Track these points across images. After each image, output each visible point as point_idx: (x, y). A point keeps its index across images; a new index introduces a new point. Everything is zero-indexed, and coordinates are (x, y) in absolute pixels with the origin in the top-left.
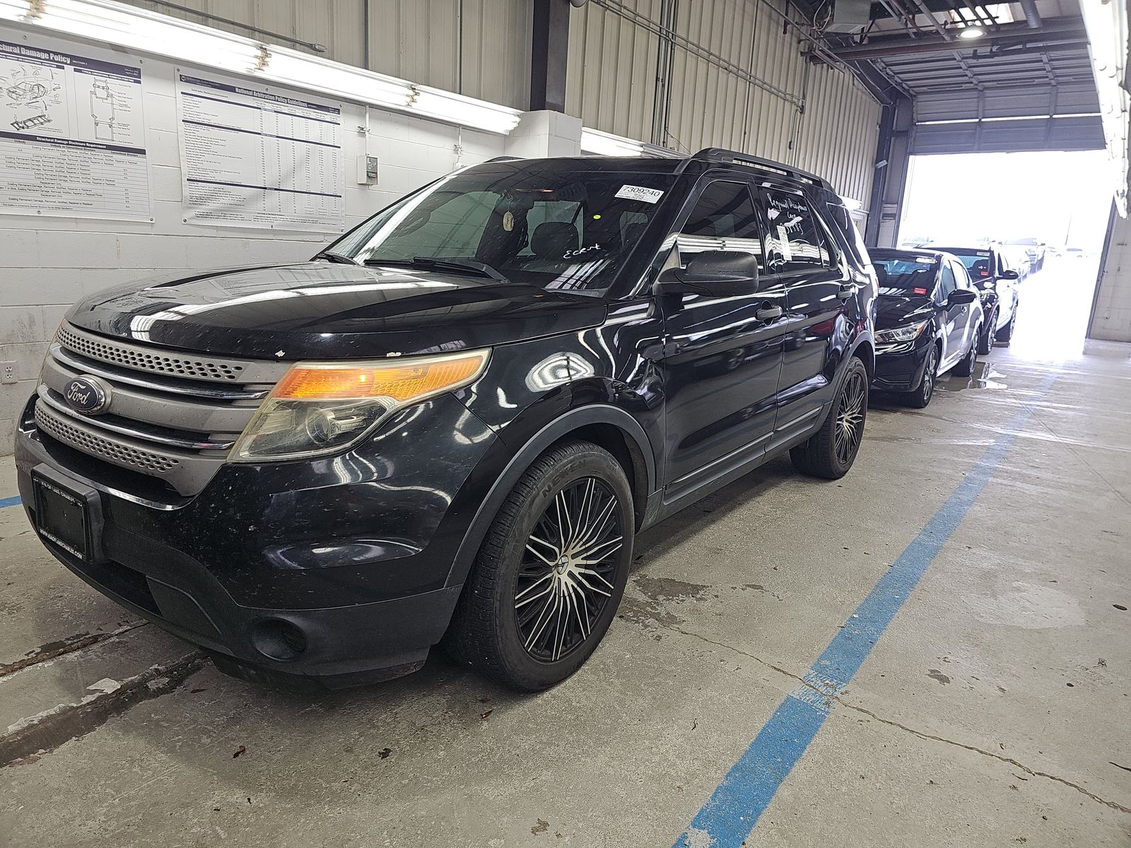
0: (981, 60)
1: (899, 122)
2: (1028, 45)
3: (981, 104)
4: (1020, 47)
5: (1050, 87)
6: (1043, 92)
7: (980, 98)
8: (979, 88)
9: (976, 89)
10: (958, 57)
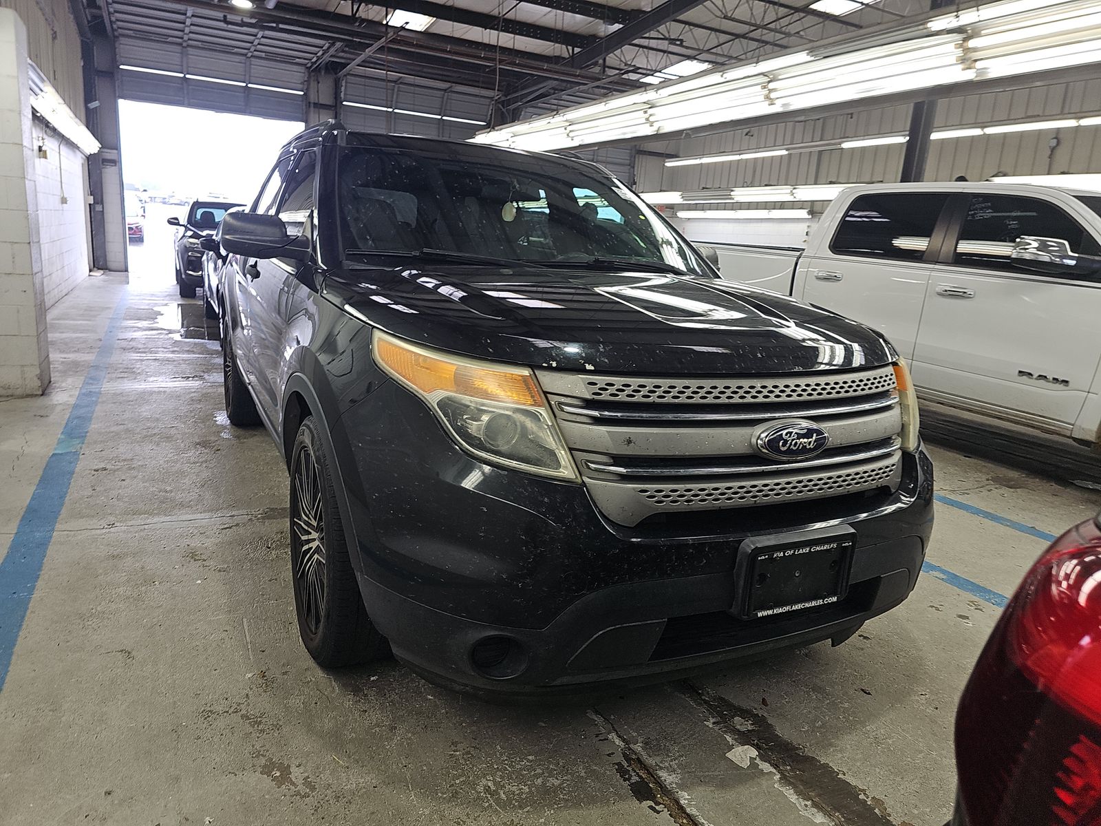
0: (230, 26)
1: (100, 61)
2: (281, 26)
3: (185, 59)
4: (274, 25)
5: (245, 58)
6: (238, 60)
7: (183, 54)
8: (185, 44)
9: (180, 44)
10: (189, 14)
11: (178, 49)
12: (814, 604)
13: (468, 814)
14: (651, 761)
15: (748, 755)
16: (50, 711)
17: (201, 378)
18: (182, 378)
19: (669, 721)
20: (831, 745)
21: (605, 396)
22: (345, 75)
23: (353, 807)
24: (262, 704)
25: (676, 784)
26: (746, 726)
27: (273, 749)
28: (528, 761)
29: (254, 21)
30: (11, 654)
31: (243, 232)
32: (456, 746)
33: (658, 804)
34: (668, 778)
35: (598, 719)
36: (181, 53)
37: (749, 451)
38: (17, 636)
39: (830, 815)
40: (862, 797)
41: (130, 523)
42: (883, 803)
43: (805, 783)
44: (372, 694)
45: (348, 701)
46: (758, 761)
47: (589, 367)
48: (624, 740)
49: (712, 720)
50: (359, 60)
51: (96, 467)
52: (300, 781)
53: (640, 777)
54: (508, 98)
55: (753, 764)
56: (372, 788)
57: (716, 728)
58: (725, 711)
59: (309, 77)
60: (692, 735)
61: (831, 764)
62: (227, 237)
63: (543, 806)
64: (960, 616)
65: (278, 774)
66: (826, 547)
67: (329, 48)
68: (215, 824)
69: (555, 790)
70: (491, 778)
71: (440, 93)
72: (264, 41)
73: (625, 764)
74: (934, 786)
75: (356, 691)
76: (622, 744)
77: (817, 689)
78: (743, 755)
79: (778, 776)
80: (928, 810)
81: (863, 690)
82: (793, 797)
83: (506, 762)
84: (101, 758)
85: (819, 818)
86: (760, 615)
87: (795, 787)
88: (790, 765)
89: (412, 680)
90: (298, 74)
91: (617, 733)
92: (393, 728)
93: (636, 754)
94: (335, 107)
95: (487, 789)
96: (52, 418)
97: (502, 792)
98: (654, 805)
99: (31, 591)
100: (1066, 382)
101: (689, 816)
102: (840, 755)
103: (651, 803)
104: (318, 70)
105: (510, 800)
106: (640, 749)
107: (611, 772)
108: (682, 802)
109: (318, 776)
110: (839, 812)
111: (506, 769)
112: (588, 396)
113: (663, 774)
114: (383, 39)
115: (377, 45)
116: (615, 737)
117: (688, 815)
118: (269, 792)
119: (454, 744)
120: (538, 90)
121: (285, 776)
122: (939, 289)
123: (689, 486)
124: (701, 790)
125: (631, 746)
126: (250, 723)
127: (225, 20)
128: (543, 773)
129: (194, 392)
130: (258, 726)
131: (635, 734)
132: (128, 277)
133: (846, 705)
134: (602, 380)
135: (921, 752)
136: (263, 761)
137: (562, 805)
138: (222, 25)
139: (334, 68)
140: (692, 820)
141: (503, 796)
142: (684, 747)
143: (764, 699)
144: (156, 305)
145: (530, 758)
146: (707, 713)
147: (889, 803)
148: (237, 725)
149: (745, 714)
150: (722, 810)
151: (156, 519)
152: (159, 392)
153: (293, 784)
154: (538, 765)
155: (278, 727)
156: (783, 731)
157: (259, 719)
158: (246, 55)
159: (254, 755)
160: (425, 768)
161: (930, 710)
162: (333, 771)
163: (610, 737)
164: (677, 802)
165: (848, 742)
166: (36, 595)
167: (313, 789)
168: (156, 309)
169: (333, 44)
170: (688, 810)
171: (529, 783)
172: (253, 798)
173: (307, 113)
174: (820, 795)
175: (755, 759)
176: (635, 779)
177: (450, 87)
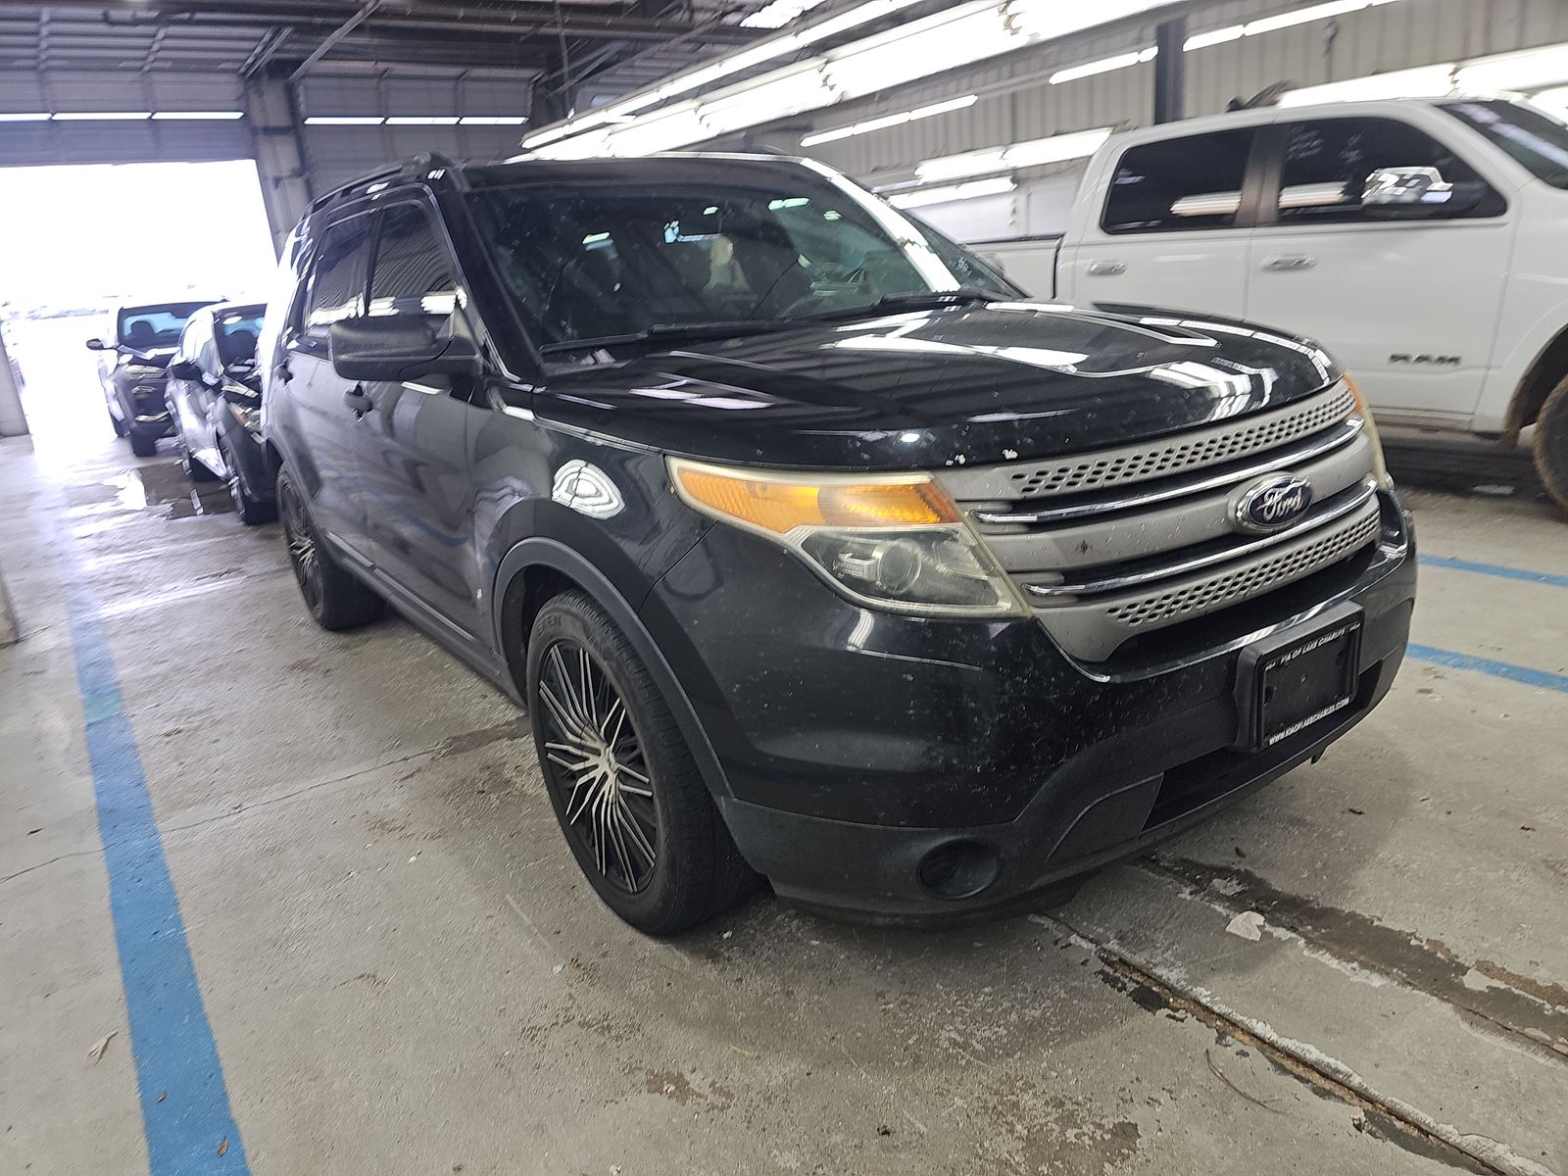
0: (115, 28)
3: (45, 90)
4: (188, 15)
5: (140, 74)
6: (129, 80)
7: (43, 82)
8: (42, 66)
9: (34, 68)
10: (45, 17)
11: (32, 76)
12: (1325, 713)
13: (947, 1080)
14: (1139, 959)
15: (1254, 924)
16: (310, 1080)
17: (239, 572)
18: (213, 576)
19: (1134, 904)
20: (1347, 887)
21: (1038, 491)
22: (303, 77)
23: (795, 1106)
24: (596, 1002)
25: (1185, 980)
26: (1233, 888)
27: (647, 1058)
28: (986, 994)
29: (154, 14)
30: (204, 1018)
31: (368, 347)
32: (884, 998)
33: (1176, 1010)
34: (1173, 975)
35: (1047, 923)
36: (40, 81)
37: (1228, 530)
38: (198, 992)
39: (1387, 974)
40: (1413, 942)
41: (265, 799)
42: (1443, 945)
43: (1339, 941)
44: (735, 953)
45: (710, 972)
46: (1268, 928)
47: (1010, 454)
48: (1091, 941)
49: (1188, 891)
50: (321, 51)
51: (165, 731)
52: (707, 1091)
53: (1137, 982)
54: (553, 76)
55: (1266, 935)
56: (806, 1078)
57: (1198, 898)
58: (1199, 876)
59: (246, 89)
60: (1172, 916)
61: (1358, 912)
62: (343, 357)
63: (1036, 1047)
64: (1422, 691)
65: (672, 1088)
66: (1334, 636)
67: (272, 39)
68: (626, 1172)
69: (1041, 1023)
70: (951, 1027)
71: (450, 85)
72: (168, 43)
73: (1107, 969)
74: (1492, 908)
75: (714, 956)
76: (1092, 946)
77: (1297, 822)
78: (1247, 924)
79: (1302, 942)
80: (1499, 939)
81: (1351, 810)
82: (1334, 963)
83: (959, 1003)
84: (421, 1125)
85: (1377, 981)
86: (1272, 742)
87: (1329, 950)
88: (1309, 924)
89: (779, 926)
90: (228, 85)
91: (1078, 934)
92: (789, 994)
93: (1115, 955)
94: (295, 128)
95: (955, 1043)
96: (52, 672)
97: (974, 1042)
98: (1172, 1013)
99: (178, 923)
100: (1455, 360)
101: (1220, 1016)
102: (1364, 898)
103: (1168, 1011)
104: (256, 75)
105: (990, 1050)
106: (1117, 947)
107: (1097, 983)
108: (1203, 1001)
109: (727, 1078)
110: (1395, 967)
111: (963, 1012)
112: (1017, 495)
113: (1161, 972)
114: (359, 14)
115: (350, 24)
116: (1079, 939)
117: (1218, 1015)
118: (674, 1115)
119: (880, 995)
120: (599, 57)
121: (683, 1091)
122: (1268, 260)
123: (1166, 592)
124: (1218, 981)
125: (1105, 946)
126: (596, 1030)
127: (106, 20)
128: (1013, 1006)
129: (241, 594)
130: (609, 1032)
131: (1101, 930)
132: (31, 441)
133: (1340, 834)
134: (1030, 469)
135: (1457, 871)
136: (642, 1076)
137: (1059, 1040)
138: (103, 28)
139: (282, 69)
140: (1227, 1020)
141: (979, 1047)
142: (1170, 931)
143: (1237, 850)
144: (105, 476)
145: (986, 990)
146: (1176, 884)
147: (1449, 941)
148: (579, 1038)
149: (1224, 872)
150: (1257, 999)
151: (299, 787)
152: (190, 605)
153: (699, 1096)
154: (1002, 997)
155: (634, 1028)
156: (1280, 884)
157: (606, 1023)
158: (141, 68)
159: (627, 1071)
160: (859, 1034)
161: (1442, 817)
162: (743, 1067)
163: (1072, 941)
164: (1197, 1002)
165: (1366, 877)
166: (190, 929)
167: (729, 1095)
168: (107, 482)
169: (277, 33)
170: (1216, 1009)
171: (1002, 1022)
172: (656, 1128)
173: (254, 143)
174: (1363, 953)
175: (1264, 926)
176: (1131, 986)
177: (465, 73)
